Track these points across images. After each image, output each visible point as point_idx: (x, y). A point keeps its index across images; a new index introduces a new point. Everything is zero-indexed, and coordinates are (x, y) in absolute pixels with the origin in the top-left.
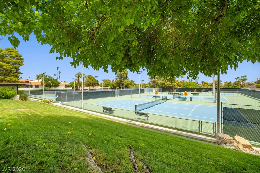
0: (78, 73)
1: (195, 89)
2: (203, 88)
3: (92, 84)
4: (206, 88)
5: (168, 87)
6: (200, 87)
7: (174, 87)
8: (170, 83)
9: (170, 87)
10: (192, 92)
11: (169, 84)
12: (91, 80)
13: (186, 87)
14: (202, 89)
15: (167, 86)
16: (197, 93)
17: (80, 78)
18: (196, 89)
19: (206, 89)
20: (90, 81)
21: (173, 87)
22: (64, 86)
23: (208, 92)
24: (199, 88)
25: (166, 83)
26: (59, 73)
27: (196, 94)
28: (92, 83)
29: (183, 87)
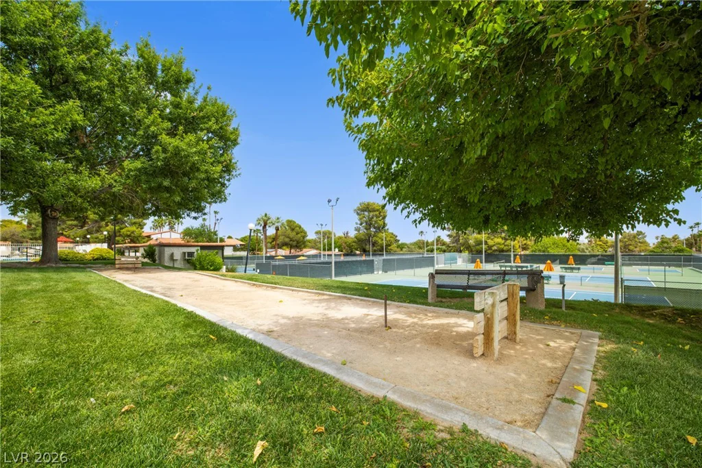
0: (264, 215)
1: (571, 257)
2: (592, 253)
3: (298, 242)
4: (600, 253)
5: (496, 250)
6: (584, 252)
7: (512, 250)
8: (503, 242)
9: (502, 251)
10: (560, 263)
11: (499, 244)
12: (294, 233)
13: (544, 251)
14: (587, 255)
15: (493, 248)
16: (574, 266)
17: (267, 227)
18: (574, 256)
19: (600, 257)
20: (292, 234)
21: (509, 250)
22: (232, 248)
23: (604, 264)
24: (579, 253)
25: (492, 240)
26: (214, 215)
27: (572, 269)
28: (297, 239)
29: (535, 252)
